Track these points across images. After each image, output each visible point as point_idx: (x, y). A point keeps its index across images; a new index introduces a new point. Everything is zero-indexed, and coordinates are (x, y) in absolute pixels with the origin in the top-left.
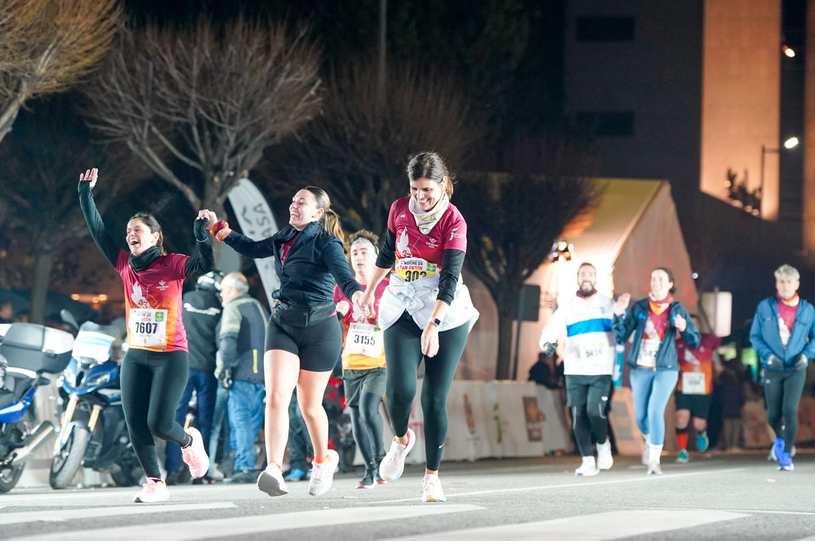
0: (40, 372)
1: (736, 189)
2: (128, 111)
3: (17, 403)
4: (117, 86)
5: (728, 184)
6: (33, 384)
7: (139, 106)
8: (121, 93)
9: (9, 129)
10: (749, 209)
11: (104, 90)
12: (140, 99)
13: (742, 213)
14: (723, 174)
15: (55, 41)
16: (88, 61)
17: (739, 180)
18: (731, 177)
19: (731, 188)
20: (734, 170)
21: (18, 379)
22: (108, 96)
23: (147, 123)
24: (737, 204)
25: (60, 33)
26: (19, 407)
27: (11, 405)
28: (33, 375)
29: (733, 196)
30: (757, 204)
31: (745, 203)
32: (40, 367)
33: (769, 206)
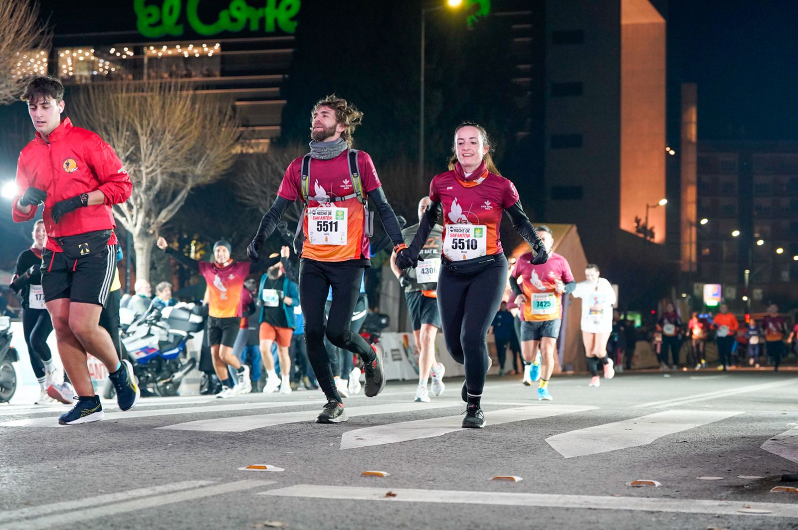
0: (188, 332)
1: (640, 227)
2: (258, 193)
3: (175, 348)
4: (252, 178)
5: (636, 225)
6: (184, 339)
7: (265, 190)
8: (254, 183)
9: (182, 203)
10: (648, 238)
11: (246, 181)
12: (264, 186)
13: (644, 240)
14: (633, 219)
15: (205, 156)
16: (225, 167)
17: (642, 222)
18: (638, 221)
19: (637, 227)
20: (639, 217)
21: (176, 336)
22: (248, 184)
23: (269, 198)
24: (641, 235)
25: (208, 152)
26: (176, 351)
27: (171, 349)
28: (184, 334)
29: (638, 231)
30: (652, 235)
31: (646, 236)
32: (188, 329)
33: (659, 237)
